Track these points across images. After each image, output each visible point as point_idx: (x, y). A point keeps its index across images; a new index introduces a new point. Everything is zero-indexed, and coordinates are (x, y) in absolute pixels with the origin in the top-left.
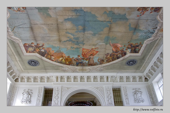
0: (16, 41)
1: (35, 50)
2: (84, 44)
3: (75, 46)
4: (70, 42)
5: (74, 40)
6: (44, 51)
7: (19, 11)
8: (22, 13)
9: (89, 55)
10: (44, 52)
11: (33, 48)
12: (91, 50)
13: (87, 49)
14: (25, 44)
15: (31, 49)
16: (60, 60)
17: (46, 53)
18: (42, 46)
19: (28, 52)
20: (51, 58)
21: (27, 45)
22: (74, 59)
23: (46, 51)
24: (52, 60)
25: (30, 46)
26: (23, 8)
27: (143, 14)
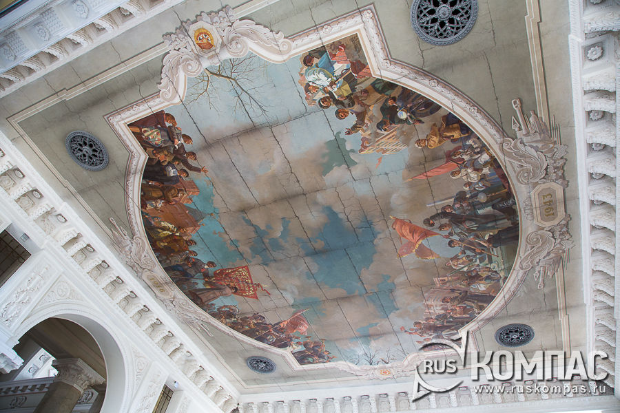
0: (166, 87)
1: (158, 149)
2: (267, 265)
3: (244, 248)
4: (253, 235)
5: (267, 241)
6: (172, 175)
7: (307, 90)
8: (304, 98)
9: (231, 284)
10: (166, 175)
11: (164, 142)
12: (252, 283)
13: (250, 275)
14: (168, 115)
15: (155, 136)
16: (162, 223)
17: (166, 184)
18: (191, 168)
19: (137, 130)
20: (155, 199)
21: (168, 124)
22: (191, 256)
23: (176, 179)
24: (143, 205)
25: (170, 134)
26: (324, 100)
27: (411, 333)
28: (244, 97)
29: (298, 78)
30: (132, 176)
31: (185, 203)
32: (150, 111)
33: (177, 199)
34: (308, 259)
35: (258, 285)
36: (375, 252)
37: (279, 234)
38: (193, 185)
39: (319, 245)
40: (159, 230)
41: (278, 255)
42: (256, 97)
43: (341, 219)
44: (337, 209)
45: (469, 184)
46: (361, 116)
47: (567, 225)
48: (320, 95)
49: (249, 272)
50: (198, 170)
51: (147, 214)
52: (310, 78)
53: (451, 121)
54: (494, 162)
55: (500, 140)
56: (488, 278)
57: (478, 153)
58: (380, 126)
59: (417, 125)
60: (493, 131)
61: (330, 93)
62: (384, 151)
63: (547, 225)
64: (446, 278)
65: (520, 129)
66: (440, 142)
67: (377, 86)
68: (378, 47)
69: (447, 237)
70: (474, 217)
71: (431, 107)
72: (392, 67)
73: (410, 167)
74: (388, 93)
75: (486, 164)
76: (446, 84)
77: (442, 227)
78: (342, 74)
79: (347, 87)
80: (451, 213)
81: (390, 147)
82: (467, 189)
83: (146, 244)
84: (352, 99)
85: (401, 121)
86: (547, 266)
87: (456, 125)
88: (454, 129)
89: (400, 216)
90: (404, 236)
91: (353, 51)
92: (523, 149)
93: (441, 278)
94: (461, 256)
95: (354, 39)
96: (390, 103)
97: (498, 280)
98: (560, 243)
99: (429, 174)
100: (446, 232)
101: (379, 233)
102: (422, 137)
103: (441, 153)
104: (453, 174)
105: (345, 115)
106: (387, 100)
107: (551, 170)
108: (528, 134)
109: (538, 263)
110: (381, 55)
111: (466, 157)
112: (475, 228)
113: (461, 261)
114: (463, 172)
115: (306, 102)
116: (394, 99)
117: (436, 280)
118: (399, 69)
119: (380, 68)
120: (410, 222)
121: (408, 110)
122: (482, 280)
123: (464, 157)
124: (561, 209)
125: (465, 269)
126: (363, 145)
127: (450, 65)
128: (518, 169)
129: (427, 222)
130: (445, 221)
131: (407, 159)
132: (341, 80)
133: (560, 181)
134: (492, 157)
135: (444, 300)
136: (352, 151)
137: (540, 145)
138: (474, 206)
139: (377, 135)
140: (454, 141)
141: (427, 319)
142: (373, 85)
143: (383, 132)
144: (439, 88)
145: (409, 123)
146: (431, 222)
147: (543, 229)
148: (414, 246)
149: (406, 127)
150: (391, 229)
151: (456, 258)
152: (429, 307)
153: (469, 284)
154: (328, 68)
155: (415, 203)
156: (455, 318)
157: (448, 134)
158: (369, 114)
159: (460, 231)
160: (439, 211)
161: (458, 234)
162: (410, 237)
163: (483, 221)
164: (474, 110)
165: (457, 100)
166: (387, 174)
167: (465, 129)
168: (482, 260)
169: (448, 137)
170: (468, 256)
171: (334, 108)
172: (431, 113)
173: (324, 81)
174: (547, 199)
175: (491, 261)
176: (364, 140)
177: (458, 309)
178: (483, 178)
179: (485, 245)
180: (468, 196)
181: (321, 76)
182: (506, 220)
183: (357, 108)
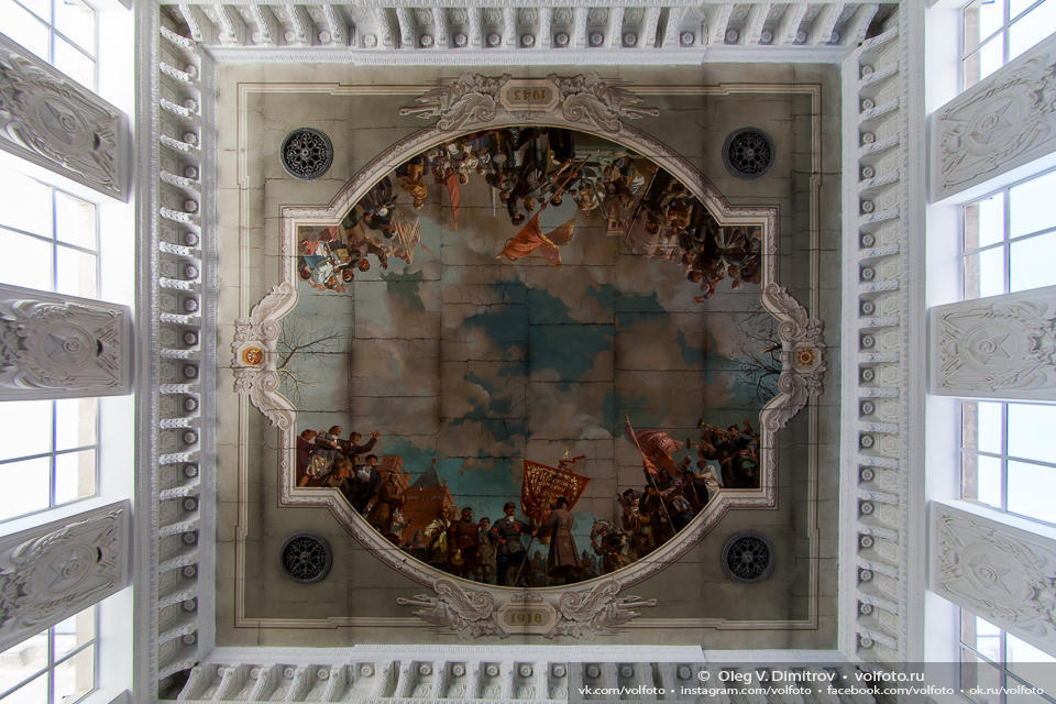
0: (277, 418)
1: (334, 470)
2: (529, 434)
3: (496, 448)
4: (478, 425)
5: (491, 414)
6: (368, 475)
7: (331, 287)
8: (337, 294)
9: (551, 501)
10: (366, 483)
11: (329, 457)
12: (557, 471)
13: (541, 466)
14: (303, 434)
15: (319, 464)
16: (427, 533)
17: (377, 490)
18: (369, 447)
19: (305, 479)
20: (391, 519)
21: (312, 441)
22: (488, 528)
23: (375, 473)
24: (394, 540)
25: (323, 445)
26: (345, 276)
27: (712, 291)
28: (316, 348)
29: (316, 291)
30: (353, 525)
31: (409, 484)
32: (292, 450)
33: (400, 491)
34: (535, 376)
35: (562, 463)
36: (545, 292)
37: (486, 393)
38: (389, 459)
39: (515, 353)
40: (436, 545)
41: (517, 411)
42: (321, 337)
43: (486, 313)
44: (471, 312)
45: (479, 169)
46: (372, 249)
47: (562, 79)
48: (339, 278)
49: (537, 465)
50: (373, 441)
51: (408, 545)
52: (321, 280)
53: (404, 171)
54: (460, 141)
55: (438, 131)
56: (624, 171)
57: (445, 153)
58: (387, 235)
59: (398, 201)
60: (426, 136)
61: (341, 268)
62: (416, 240)
63: (556, 98)
64: (611, 221)
65: (431, 112)
66: (422, 186)
67: (349, 225)
68: (315, 213)
69: (544, 206)
70: (524, 172)
71: (384, 184)
72: (336, 207)
73: (442, 220)
74: (358, 218)
75: (459, 148)
76: (368, 166)
77: (528, 208)
78: (328, 251)
79: (340, 251)
80: (511, 194)
81: (413, 232)
82: (484, 172)
83: (453, 581)
84: (353, 251)
85: (389, 215)
86: (621, 102)
87: (409, 167)
88: (413, 171)
89: (500, 246)
90: (530, 252)
91: (311, 234)
92: (452, 112)
93: (610, 225)
94: (577, 195)
95: (301, 229)
96: (368, 219)
97: (631, 160)
98: (588, 88)
99: (455, 205)
100: (537, 206)
101: (517, 278)
102: (412, 200)
103: (435, 187)
104: (462, 181)
105: (366, 262)
106: (365, 221)
107: (486, 89)
108: (439, 106)
109: (613, 113)
110: (323, 213)
111: (447, 165)
112: (540, 173)
113: (586, 197)
114: (463, 171)
115: (341, 294)
116: (365, 214)
117: (611, 233)
118: (340, 202)
119: (333, 218)
120: (511, 239)
121: (380, 205)
122: (625, 180)
123: (446, 167)
124: (539, 83)
125: (601, 195)
126: (403, 258)
127: (351, 159)
128: (476, 119)
129: (516, 222)
130: (520, 202)
131: (430, 221)
132: (332, 254)
133: (501, 82)
134: (453, 142)
135: (653, 231)
136: (405, 270)
137: (454, 96)
138: (508, 168)
139: (396, 240)
140: (425, 173)
141: (685, 260)
142: (346, 228)
143: (395, 234)
144: (369, 173)
145: (394, 208)
146: (517, 217)
147: (561, 104)
148: (547, 244)
149: (397, 212)
150: (515, 263)
151: (580, 203)
152: (659, 253)
153: (630, 195)
154: (318, 261)
155: (487, 227)
156: (691, 223)
157: (417, 176)
158: (373, 240)
159: (539, 190)
160: (506, 205)
161: (544, 192)
162: (532, 246)
163: (532, 163)
164: (399, 149)
165: (384, 161)
166: (442, 246)
167: (415, 160)
168: (592, 174)
169: (420, 176)
170: (581, 188)
171: (356, 270)
172: (389, 185)
173: (327, 269)
174: (521, 95)
175: (597, 164)
176: (397, 255)
177: (673, 218)
178: (476, 154)
179: (568, 166)
180: (494, 172)
181: (322, 269)
182: (538, 140)
183: (363, 250)
